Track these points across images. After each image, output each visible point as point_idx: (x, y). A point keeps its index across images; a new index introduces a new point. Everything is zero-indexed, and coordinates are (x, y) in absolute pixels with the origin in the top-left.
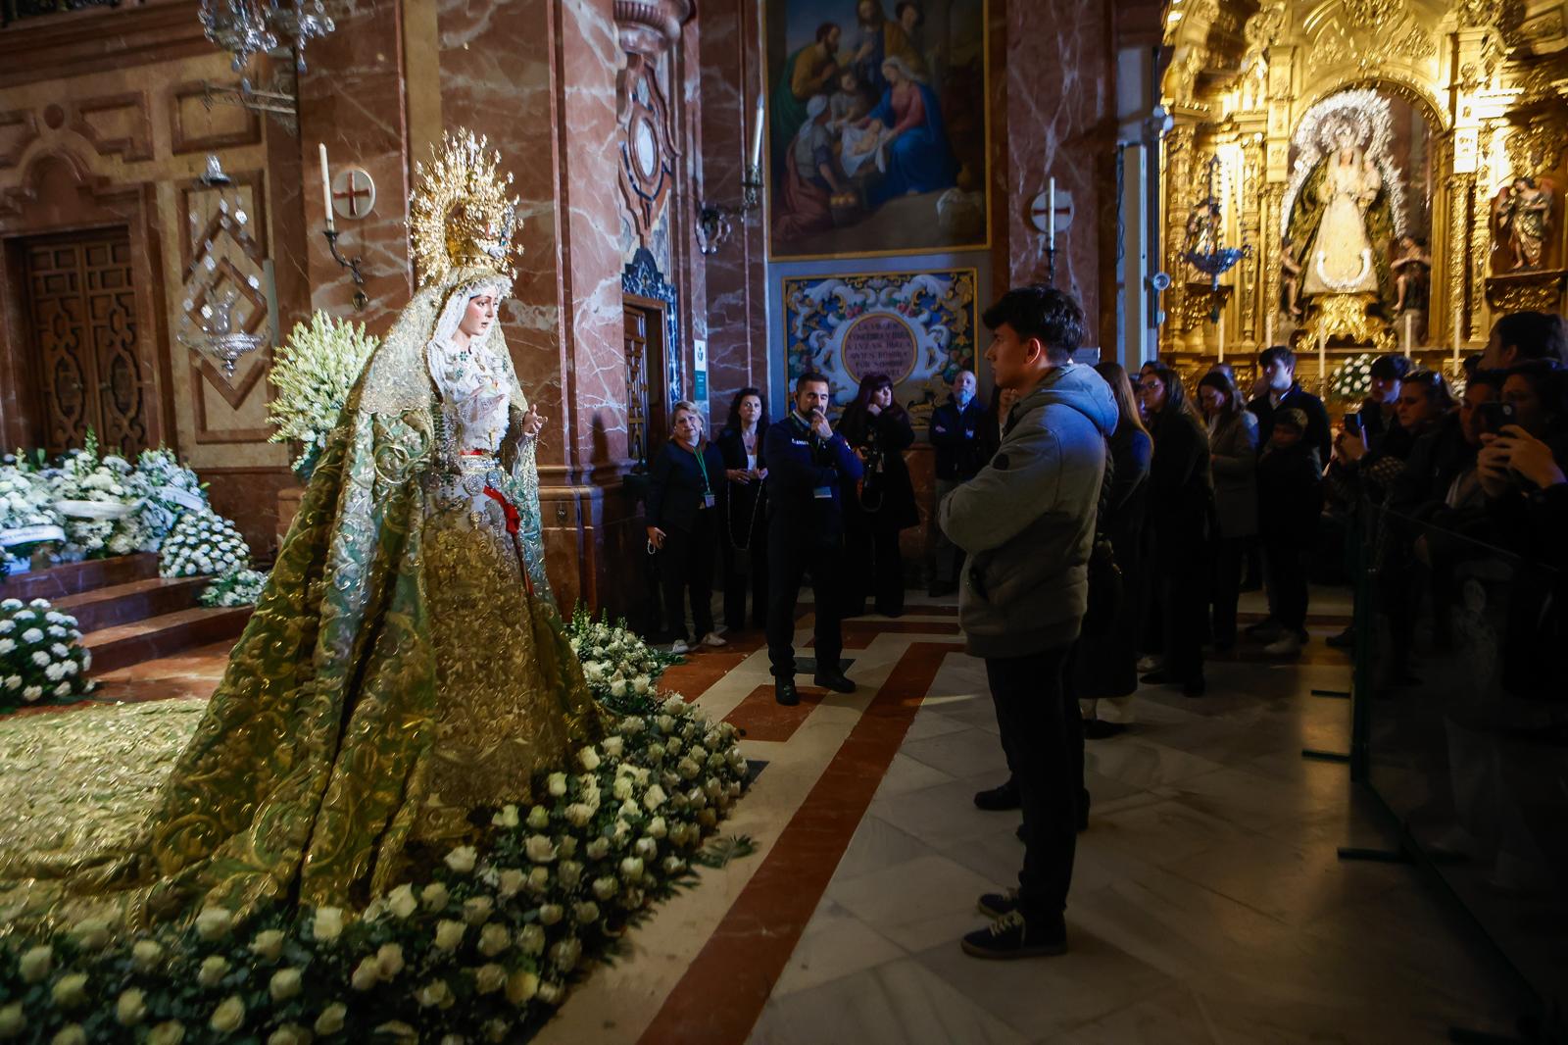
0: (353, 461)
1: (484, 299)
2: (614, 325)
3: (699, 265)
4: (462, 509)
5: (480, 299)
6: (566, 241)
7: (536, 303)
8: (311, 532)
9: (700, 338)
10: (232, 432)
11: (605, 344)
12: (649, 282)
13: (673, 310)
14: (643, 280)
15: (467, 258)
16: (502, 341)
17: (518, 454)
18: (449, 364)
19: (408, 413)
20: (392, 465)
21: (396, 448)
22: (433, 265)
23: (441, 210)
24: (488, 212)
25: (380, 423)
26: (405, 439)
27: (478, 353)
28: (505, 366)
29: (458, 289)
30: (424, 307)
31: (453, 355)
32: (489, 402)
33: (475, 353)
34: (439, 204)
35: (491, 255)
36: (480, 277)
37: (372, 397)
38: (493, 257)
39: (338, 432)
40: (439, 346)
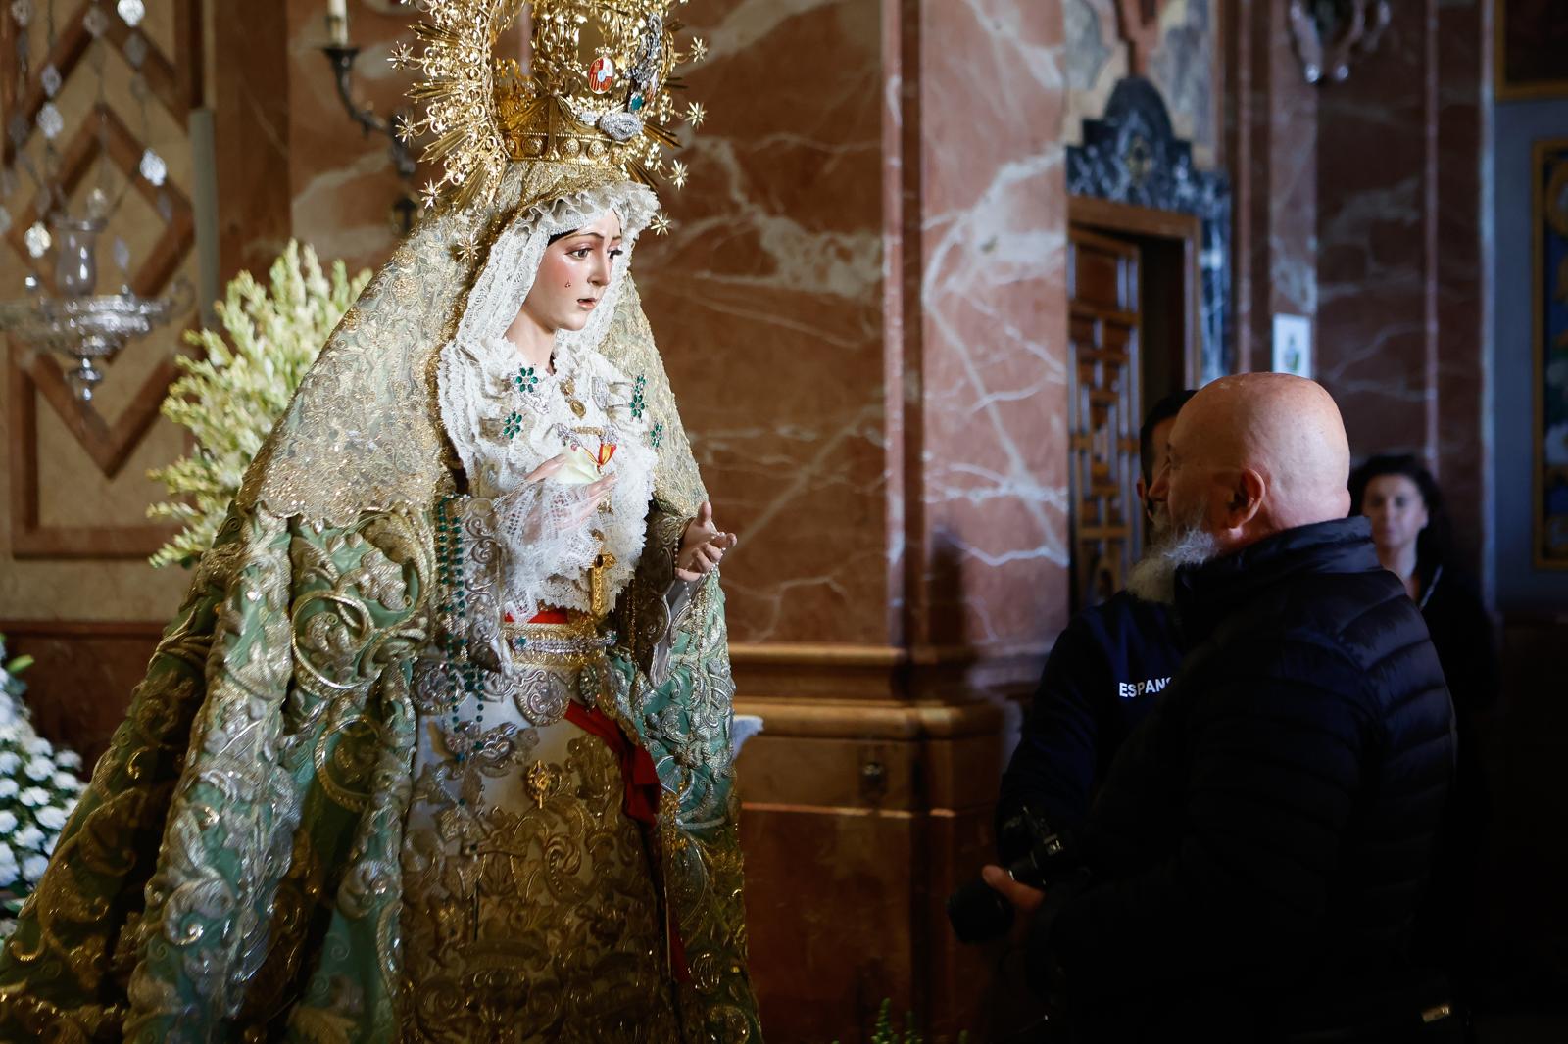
0: (234, 631)
1: (582, 241)
2: (1038, 283)
3: (1298, 115)
4: (506, 757)
5: (573, 241)
6: (911, 69)
7: (829, 226)
8: (135, 799)
9: (1293, 310)
10: (99, 532)
11: (1011, 331)
12: (1149, 165)
13: (1216, 240)
14: (1132, 162)
15: (545, 140)
16: (645, 340)
17: (666, 622)
18: (490, 401)
19: (378, 517)
20: (333, 642)
21: (344, 600)
22: (460, 159)
23: (483, 26)
24: (603, 25)
25: (307, 541)
26: (365, 579)
27: (572, 371)
28: (637, 405)
29: (519, 217)
30: (434, 260)
31: (503, 376)
32: (574, 497)
33: (562, 373)
34: (479, 11)
35: (603, 132)
36: (574, 188)
37: (291, 478)
38: (608, 136)
39: (220, 556)
40: (469, 356)
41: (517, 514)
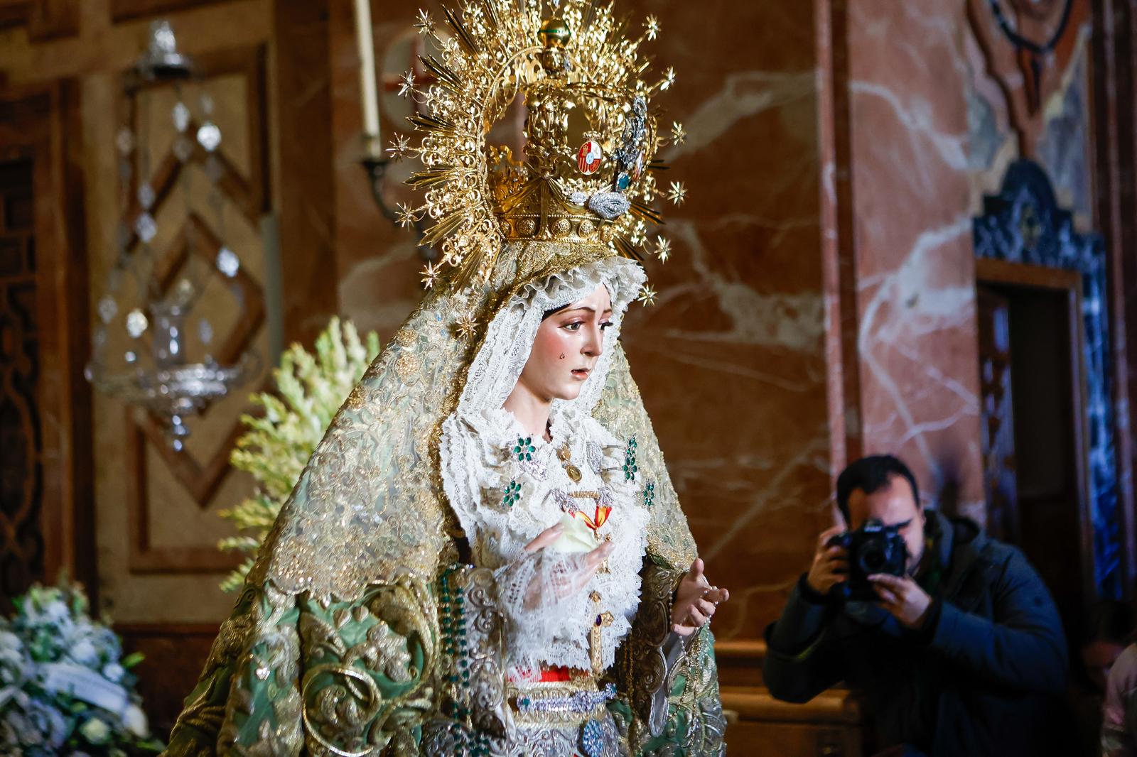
0: (242, 710)
1: (575, 315)
5: (566, 316)
6: (843, 157)
7: (778, 289)
11: (933, 372)
12: (1038, 231)
13: (1095, 289)
14: (1025, 229)
15: (538, 221)
16: (634, 403)
17: (663, 672)
18: (490, 470)
19: (383, 590)
20: (343, 715)
21: (352, 673)
22: (457, 241)
23: (478, 115)
24: (589, 112)
25: (315, 617)
26: (372, 653)
27: (568, 438)
28: (630, 467)
29: (514, 294)
30: (434, 338)
31: (502, 446)
32: (572, 565)
33: (558, 440)
34: (473, 101)
35: (593, 212)
36: (566, 265)
37: (298, 556)
38: (598, 215)
39: (236, 627)
40: (470, 428)
41: (518, 584)
